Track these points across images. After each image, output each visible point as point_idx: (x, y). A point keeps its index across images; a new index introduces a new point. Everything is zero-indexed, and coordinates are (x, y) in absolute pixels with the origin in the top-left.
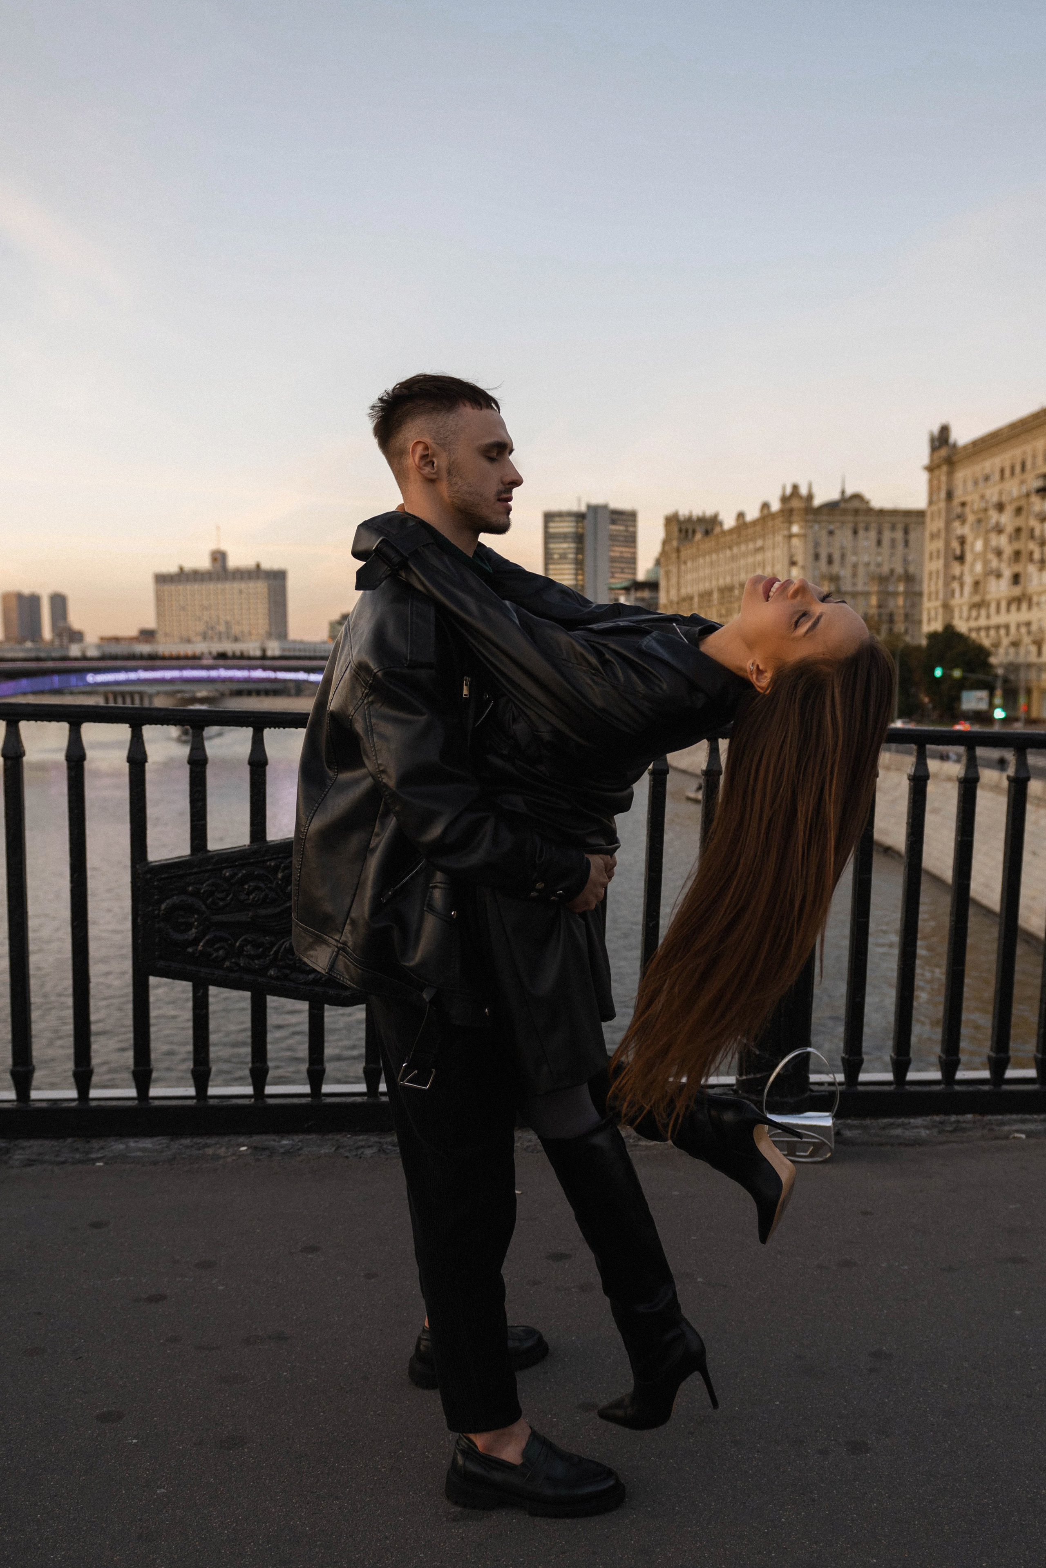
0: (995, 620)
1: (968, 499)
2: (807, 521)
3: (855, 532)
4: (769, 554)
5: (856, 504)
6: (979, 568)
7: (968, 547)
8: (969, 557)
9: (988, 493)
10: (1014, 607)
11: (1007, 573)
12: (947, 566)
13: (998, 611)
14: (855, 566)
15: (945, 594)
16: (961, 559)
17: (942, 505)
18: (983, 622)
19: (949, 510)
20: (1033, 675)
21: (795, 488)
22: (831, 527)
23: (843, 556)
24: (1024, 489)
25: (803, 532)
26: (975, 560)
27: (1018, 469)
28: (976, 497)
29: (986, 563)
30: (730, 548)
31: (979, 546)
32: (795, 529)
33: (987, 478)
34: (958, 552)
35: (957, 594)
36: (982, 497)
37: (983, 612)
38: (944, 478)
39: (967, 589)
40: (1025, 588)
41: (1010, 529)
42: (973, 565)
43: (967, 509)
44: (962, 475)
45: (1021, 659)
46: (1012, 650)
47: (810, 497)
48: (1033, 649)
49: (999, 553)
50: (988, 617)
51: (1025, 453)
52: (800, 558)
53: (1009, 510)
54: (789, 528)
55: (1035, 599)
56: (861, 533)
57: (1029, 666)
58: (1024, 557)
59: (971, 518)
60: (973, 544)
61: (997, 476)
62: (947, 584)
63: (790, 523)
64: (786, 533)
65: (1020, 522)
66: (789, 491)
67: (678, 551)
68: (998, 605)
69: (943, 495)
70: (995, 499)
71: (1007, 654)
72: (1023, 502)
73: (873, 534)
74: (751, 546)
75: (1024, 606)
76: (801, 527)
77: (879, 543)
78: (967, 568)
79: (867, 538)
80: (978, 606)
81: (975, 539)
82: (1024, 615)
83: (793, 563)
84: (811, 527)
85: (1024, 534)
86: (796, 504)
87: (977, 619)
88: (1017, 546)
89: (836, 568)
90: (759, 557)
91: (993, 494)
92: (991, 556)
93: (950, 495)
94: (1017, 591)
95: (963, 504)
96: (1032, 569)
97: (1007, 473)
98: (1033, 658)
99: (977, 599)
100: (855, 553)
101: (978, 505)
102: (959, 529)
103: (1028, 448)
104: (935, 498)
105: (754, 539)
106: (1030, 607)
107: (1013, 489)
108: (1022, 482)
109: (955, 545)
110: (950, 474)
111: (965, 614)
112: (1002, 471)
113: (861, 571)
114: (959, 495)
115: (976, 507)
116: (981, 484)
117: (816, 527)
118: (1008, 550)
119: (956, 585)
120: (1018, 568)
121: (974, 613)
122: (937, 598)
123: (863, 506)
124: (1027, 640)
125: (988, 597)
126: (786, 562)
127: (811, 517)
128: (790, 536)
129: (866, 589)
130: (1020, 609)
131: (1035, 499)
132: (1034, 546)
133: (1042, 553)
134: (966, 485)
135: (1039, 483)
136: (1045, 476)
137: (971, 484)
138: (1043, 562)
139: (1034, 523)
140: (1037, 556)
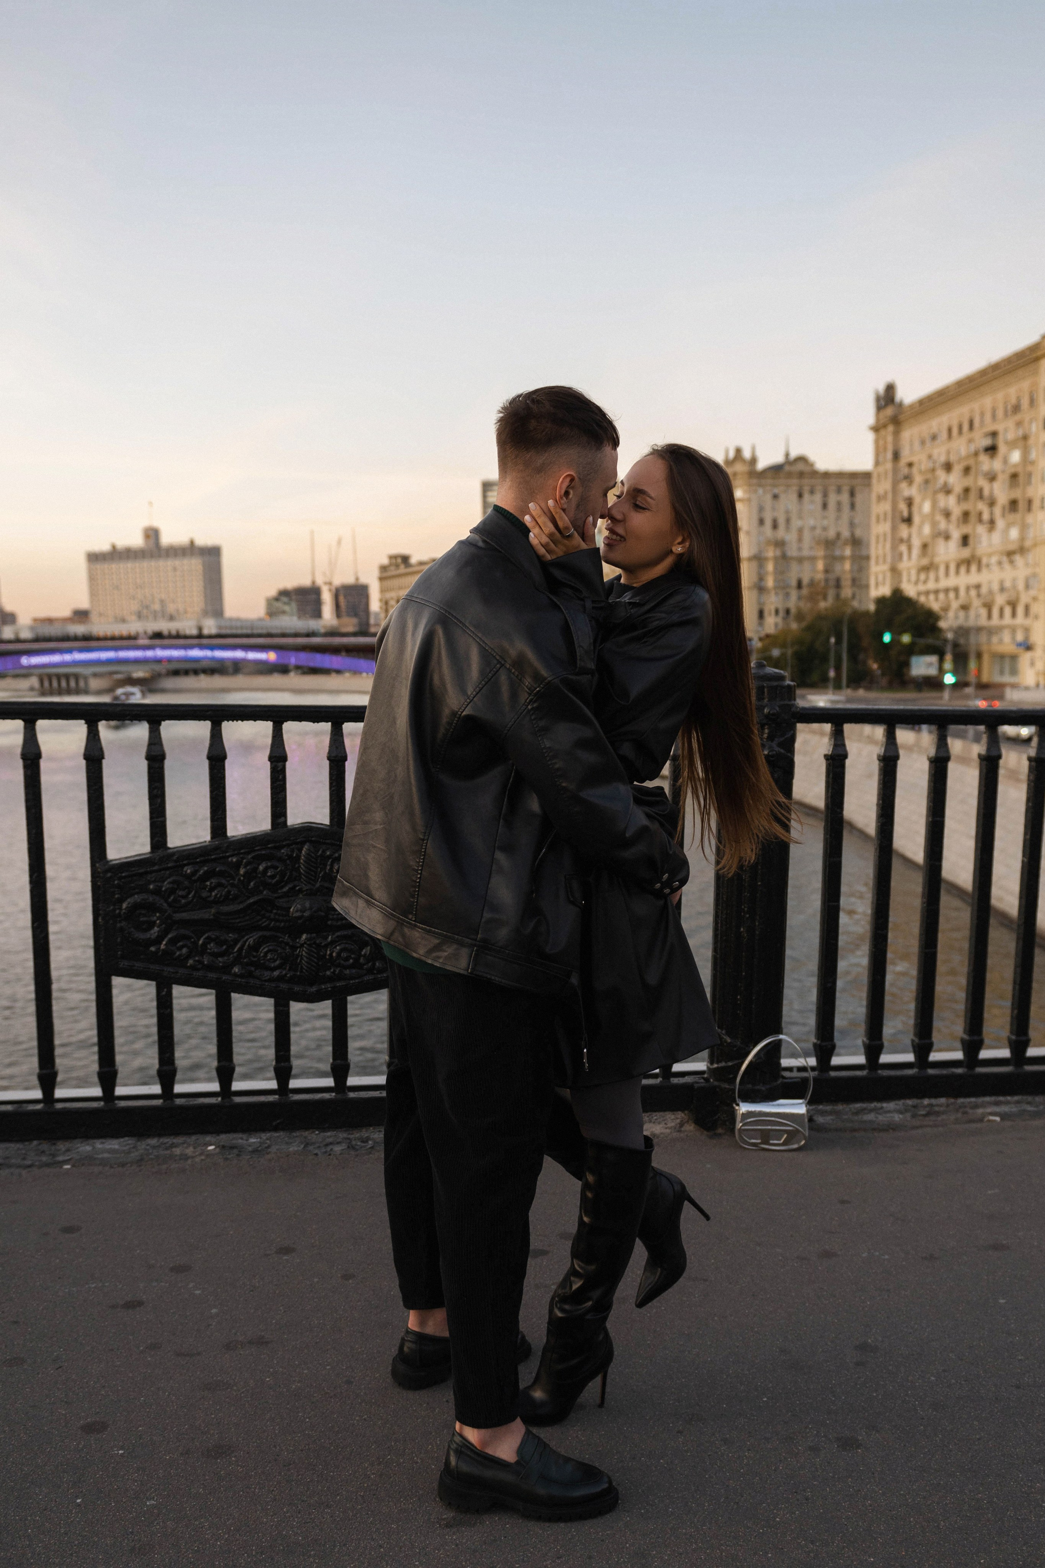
0: (944, 583)
1: (914, 459)
2: (750, 485)
3: (800, 496)
5: (800, 467)
6: (927, 530)
7: (915, 509)
8: (916, 519)
9: (934, 452)
10: (963, 569)
11: (956, 535)
12: (894, 528)
13: (947, 574)
14: (800, 531)
15: (893, 557)
16: (908, 520)
17: (889, 466)
18: (931, 585)
19: (895, 470)
20: (983, 638)
21: (738, 451)
22: (776, 491)
23: (788, 521)
24: (972, 448)
25: (746, 496)
26: (922, 523)
27: (966, 427)
28: (922, 457)
29: (934, 524)
31: (927, 507)
33: (934, 437)
34: (906, 514)
35: (905, 557)
36: (930, 457)
37: (932, 575)
38: (890, 438)
39: (916, 552)
40: (974, 549)
41: (958, 489)
42: (920, 528)
43: (915, 470)
44: (910, 434)
45: (971, 622)
46: (962, 614)
47: (754, 461)
48: (983, 612)
49: (947, 514)
50: (937, 580)
51: (972, 411)
53: (957, 469)
55: (984, 561)
56: (806, 496)
57: (979, 629)
58: (973, 518)
59: (918, 479)
60: (920, 508)
61: (944, 435)
62: (894, 547)
65: (969, 482)
66: (732, 454)
68: (947, 568)
69: (889, 455)
70: (943, 459)
71: (956, 617)
72: (971, 462)
73: (818, 497)
75: (974, 568)
76: (745, 492)
77: (825, 506)
78: (914, 529)
79: (812, 502)
80: (926, 569)
81: (923, 499)
82: (974, 578)
84: (756, 491)
85: (973, 495)
86: (739, 467)
87: (925, 582)
88: (966, 506)
89: (781, 533)
91: (940, 453)
92: (940, 518)
93: (896, 456)
94: (966, 553)
95: (910, 465)
96: (981, 530)
97: (955, 431)
98: (983, 621)
99: (925, 562)
100: (800, 517)
101: (925, 465)
102: (906, 490)
103: (976, 406)
104: (881, 459)
106: (979, 569)
107: (961, 447)
108: (970, 441)
109: (903, 507)
110: (897, 434)
111: (913, 578)
112: (950, 430)
113: (807, 536)
114: (906, 456)
115: (923, 467)
116: (927, 444)
117: (760, 491)
118: (955, 511)
119: (903, 548)
120: (966, 529)
121: (923, 576)
122: (885, 561)
123: (807, 469)
124: (976, 603)
125: (937, 560)
127: (755, 481)
129: (813, 553)
130: (968, 571)
131: (984, 458)
132: (982, 506)
133: (992, 514)
134: (911, 445)
135: (988, 442)
136: (994, 434)
137: (917, 444)
138: (992, 522)
139: (982, 482)
140: (986, 516)
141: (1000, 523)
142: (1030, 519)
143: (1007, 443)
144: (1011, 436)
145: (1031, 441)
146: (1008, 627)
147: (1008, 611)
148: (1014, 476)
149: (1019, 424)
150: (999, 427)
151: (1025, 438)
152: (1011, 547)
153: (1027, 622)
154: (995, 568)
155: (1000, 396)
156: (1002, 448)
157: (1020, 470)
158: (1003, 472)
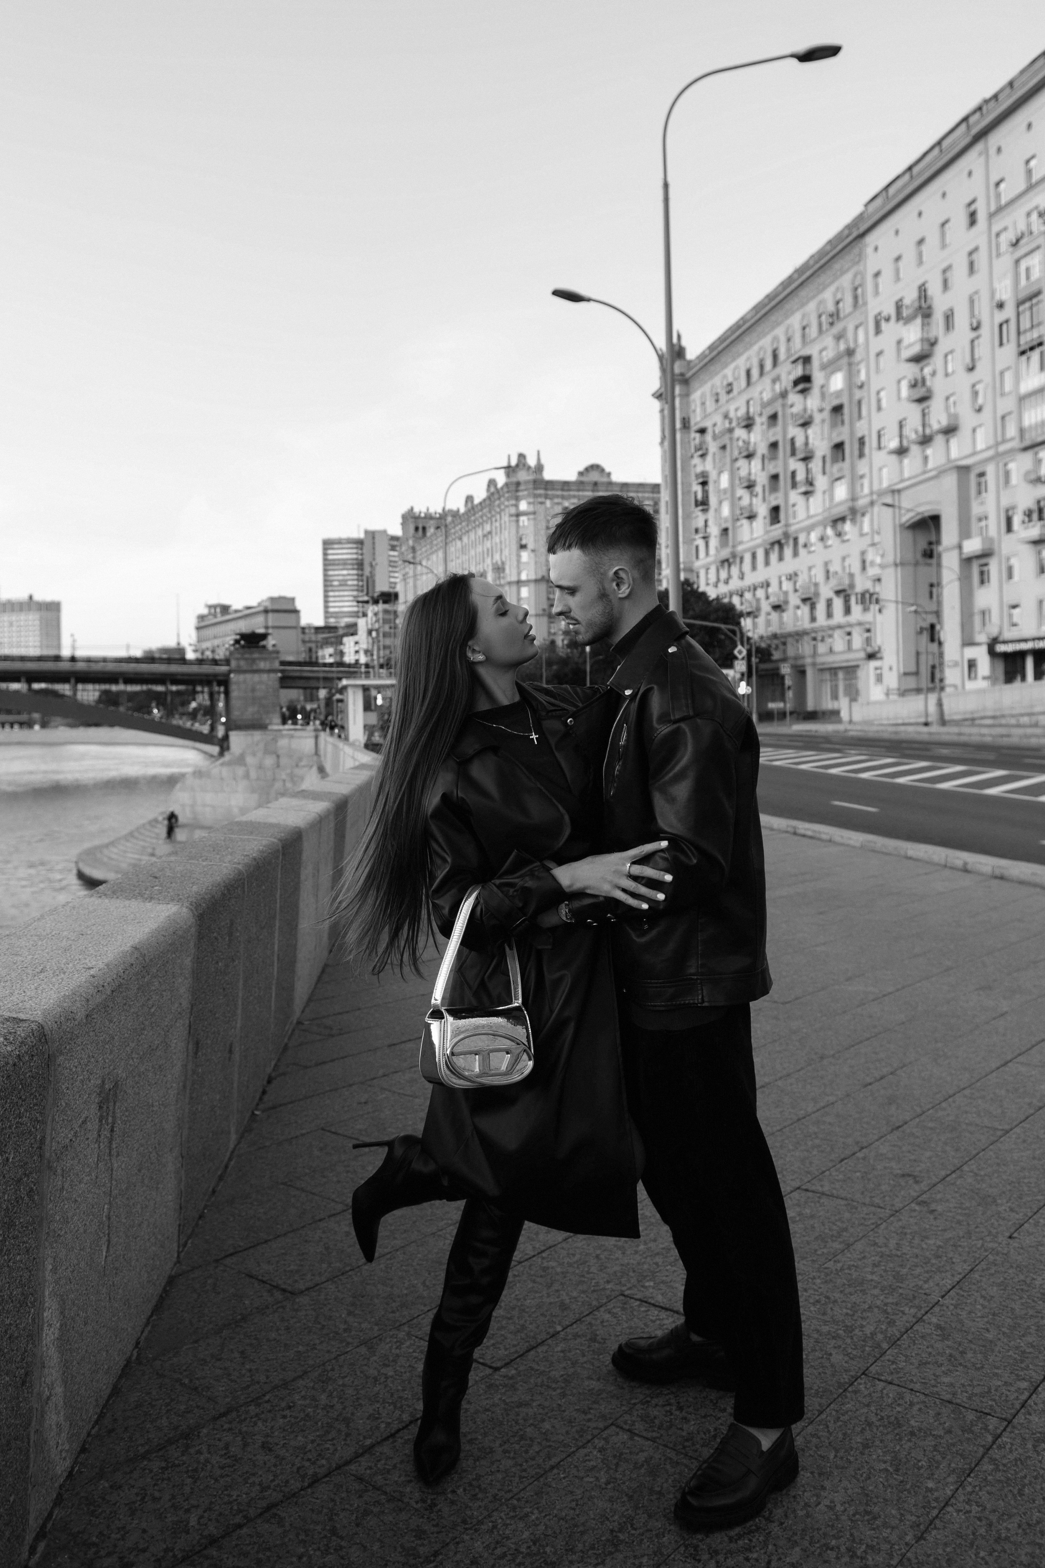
0: (751, 578)
1: (708, 424)
2: (536, 496)
4: (497, 539)
5: (594, 476)
6: (726, 511)
7: (711, 487)
8: (713, 500)
9: (732, 408)
10: (774, 557)
11: (762, 510)
12: (687, 516)
13: (754, 567)
16: (705, 503)
18: (735, 584)
20: (805, 648)
21: (522, 456)
24: (777, 388)
25: (531, 509)
26: (720, 502)
27: (768, 363)
28: (718, 418)
29: (735, 501)
30: (460, 539)
31: (725, 481)
32: (523, 506)
33: (729, 390)
34: (700, 496)
35: (702, 553)
36: (726, 416)
37: (735, 570)
38: (677, 402)
39: (714, 542)
40: (787, 525)
41: (762, 449)
42: (718, 511)
43: (709, 437)
44: (702, 394)
45: (789, 627)
46: (774, 616)
47: (540, 468)
48: (805, 609)
49: (750, 486)
50: (742, 577)
51: (776, 339)
52: (529, 541)
53: (760, 422)
54: (517, 506)
55: (802, 540)
57: (799, 635)
58: (785, 482)
59: (713, 447)
60: (717, 482)
61: (743, 382)
62: (688, 541)
63: (518, 499)
64: (513, 510)
65: (775, 434)
66: (514, 462)
67: (414, 550)
68: (754, 556)
69: (677, 424)
70: (742, 412)
71: (768, 623)
72: (778, 407)
74: (480, 532)
75: (788, 551)
76: (529, 503)
78: (711, 514)
80: (726, 562)
81: (720, 472)
82: (790, 564)
83: (523, 547)
84: (541, 503)
85: (783, 451)
86: (522, 476)
87: (727, 582)
88: (772, 469)
90: (488, 544)
91: (737, 408)
92: (741, 492)
93: (686, 424)
94: (777, 532)
95: (702, 431)
96: (794, 496)
97: (755, 373)
98: (805, 624)
99: (725, 553)
101: (722, 425)
102: (700, 466)
103: (780, 332)
105: (481, 524)
106: (795, 552)
107: (764, 390)
108: (776, 378)
109: (699, 489)
110: (686, 395)
111: (712, 577)
112: (748, 373)
114: (697, 420)
115: (717, 430)
116: (723, 397)
117: (548, 503)
118: (762, 480)
119: (701, 543)
120: (775, 500)
121: (724, 573)
123: (605, 479)
124: (793, 599)
125: (742, 548)
126: (514, 547)
127: (542, 492)
128: (518, 515)
130: (781, 558)
131: (794, 398)
132: (795, 464)
133: (808, 471)
134: (703, 404)
135: (799, 371)
136: (807, 360)
137: (710, 405)
138: (810, 483)
139: (794, 431)
140: (801, 476)
141: (821, 482)
142: (862, 467)
143: (823, 367)
144: (829, 355)
145: (858, 356)
146: (840, 627)
147: (838, 604)
148: (837, 409)
149: (839, 337)
150: (813, 350)
151: (850, 353)
152: (837, 511)
153: (868, 617)
154: (817, 547)
155: (812, 306)
156: (818, 378)
157: (845, 400)
158: (821, 410)
